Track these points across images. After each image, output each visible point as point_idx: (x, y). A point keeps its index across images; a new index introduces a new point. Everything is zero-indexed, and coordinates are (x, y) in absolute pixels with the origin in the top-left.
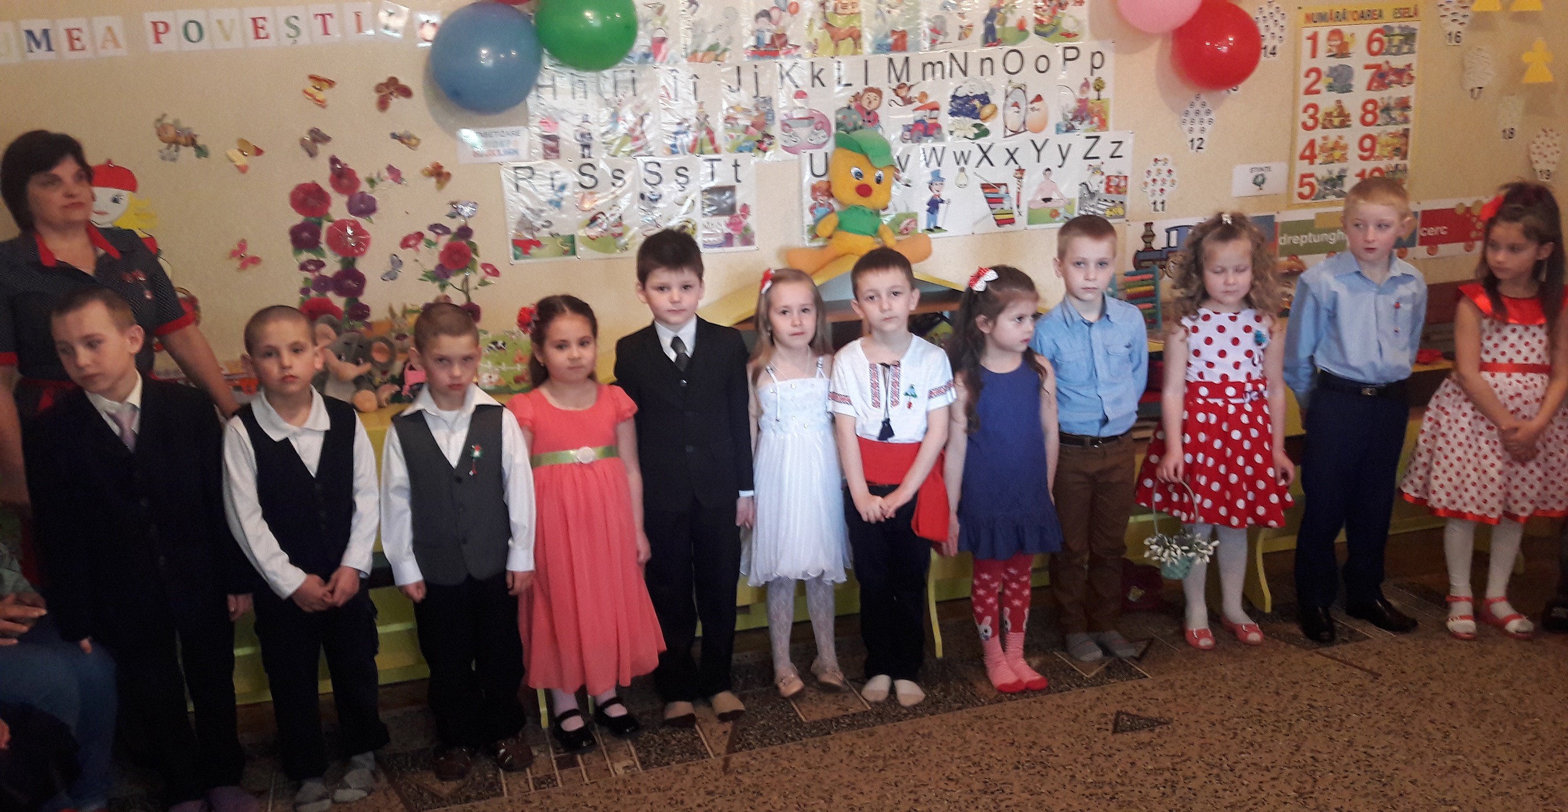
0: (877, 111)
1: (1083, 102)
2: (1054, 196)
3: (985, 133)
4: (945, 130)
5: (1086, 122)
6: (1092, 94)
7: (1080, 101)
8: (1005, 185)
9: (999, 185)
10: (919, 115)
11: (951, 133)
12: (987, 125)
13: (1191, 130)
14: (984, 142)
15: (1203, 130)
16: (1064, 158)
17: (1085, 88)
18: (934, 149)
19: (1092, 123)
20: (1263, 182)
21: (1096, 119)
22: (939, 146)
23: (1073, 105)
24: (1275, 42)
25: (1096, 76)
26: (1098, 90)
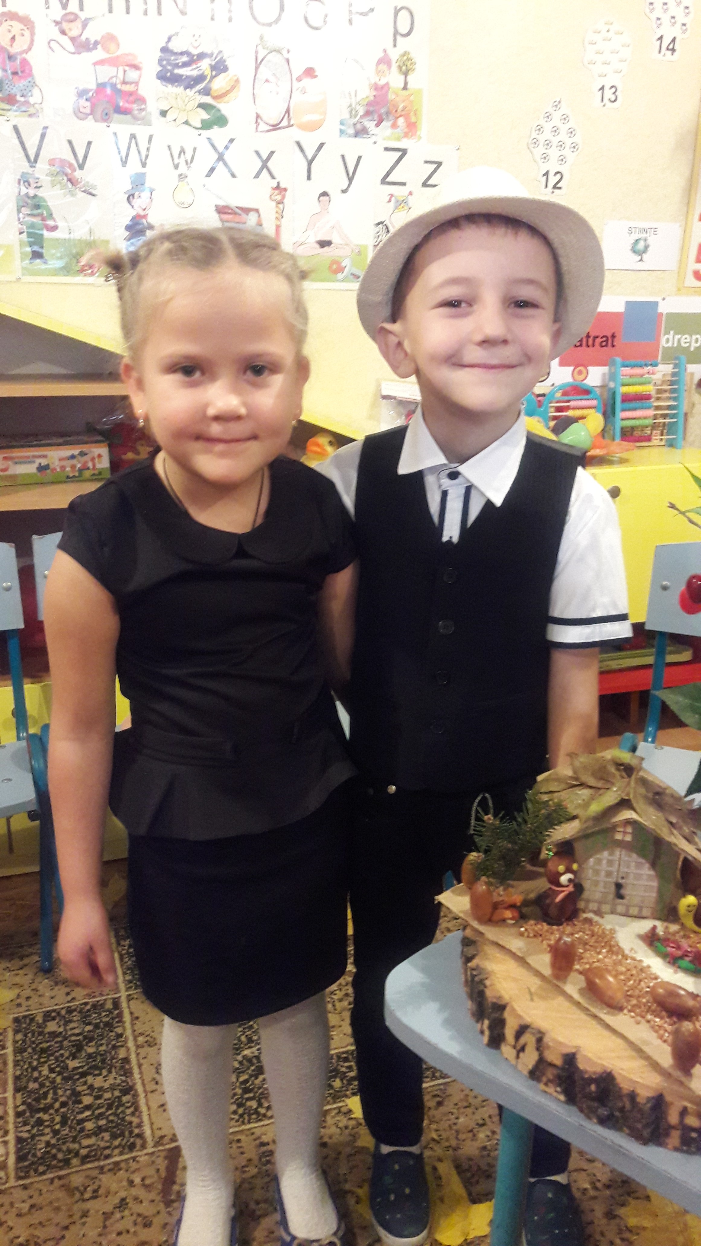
0: (29, 57)
1: (381, 90)
2: (336, 239)
3: (221, 121)
4: (153, 107)
5: (386, 124)
6: (395, 80)
7: (376, 87)
8: (257, 211)
9: (247, 211)
10: (106, 73)
11: (164, 113)
12: (224, 107)
13: (545, 157)
14: (218, 134)
15: (562, 160)
16: (351, 179)
17: (383, 67)
18: (133, 136)
19: (394, 126)
21: (401, 121)
22: (142, 132)
23: (366, 93)
24: (676, 31)
25: (400, 50)
26: (406, 74)
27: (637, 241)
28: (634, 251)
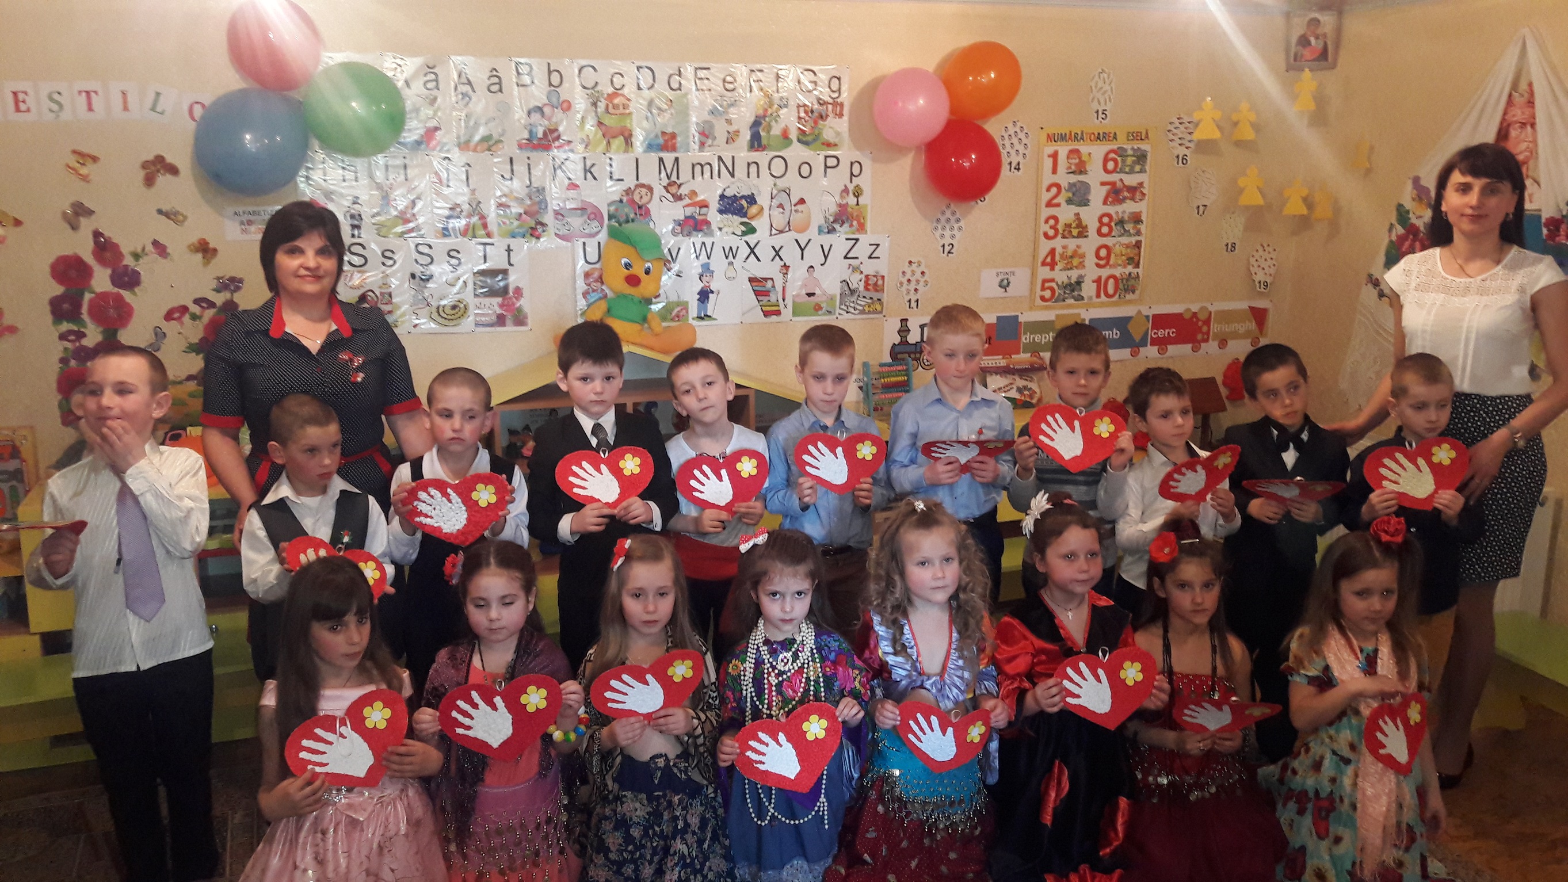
0: (649, 206)
1: (843, 207)
2: (818, 292)
3: (752, 230)
4: (714, 227)
5: (846, 225)
6: (851, 200)
7: (840, 205)
8: (772, 279)
9: (766, 279)
10: (689, 211)
11: (720, 229)
12: (754, 223)
13: (942, 236)
14: (752, 239)
15: (953, 237)
16: (826, 257)
17: (844, 194)
18: (704, 243)
19: (851, 226)
20: (1008, 283)
21: (855, 223)
22: (708, 241)
23: (834, 209)
24: (1020, 158)
25: (855, 183)
26: (857, 197)
27: (1002, 281)
28: (1000, 286)
